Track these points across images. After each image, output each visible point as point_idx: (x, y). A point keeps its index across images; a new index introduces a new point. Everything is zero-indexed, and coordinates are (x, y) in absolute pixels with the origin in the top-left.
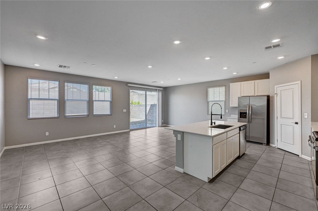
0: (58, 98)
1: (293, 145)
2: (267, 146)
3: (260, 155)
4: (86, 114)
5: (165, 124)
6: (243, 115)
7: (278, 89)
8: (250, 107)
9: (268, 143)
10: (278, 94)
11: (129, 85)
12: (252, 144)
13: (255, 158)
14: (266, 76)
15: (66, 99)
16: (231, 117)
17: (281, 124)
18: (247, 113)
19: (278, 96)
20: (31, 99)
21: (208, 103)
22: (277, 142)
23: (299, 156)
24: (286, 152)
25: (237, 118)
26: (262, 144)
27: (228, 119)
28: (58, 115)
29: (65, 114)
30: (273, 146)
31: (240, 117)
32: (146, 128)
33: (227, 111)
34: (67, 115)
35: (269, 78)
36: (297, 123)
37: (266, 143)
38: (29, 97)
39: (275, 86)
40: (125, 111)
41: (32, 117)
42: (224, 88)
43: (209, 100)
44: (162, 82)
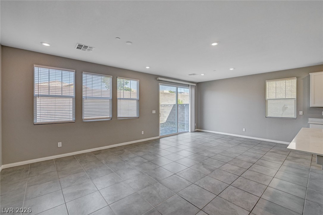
0: (73, 95)
4: (108, 116)
5: (198, 129)
11: (160, 79)
15: (84, 96)
20: (38, 96)
21: (266, 102)
28: (74, 119)
29: (83, 117)
32: (177, 134)
33: (301, 113)
34: (85, 118)
38: (35, 93)
40: (154, 112)
41: (40, 121)
42: (295, 80)
43: (267, 99)
44: (203, 75)
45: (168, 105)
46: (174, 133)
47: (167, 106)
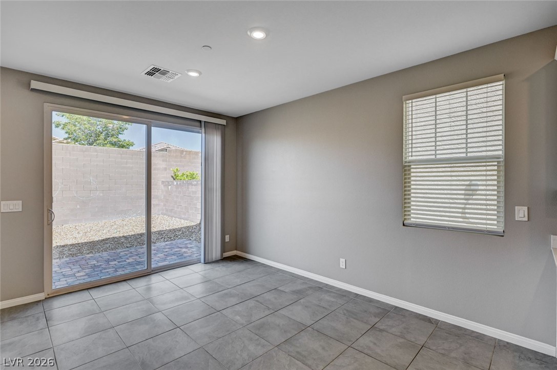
5: (236, 250)
11: (35, 84)
21: (404, 170)
32: (148, 273)
33: (521, 213)
42: (501, 87)
43: (407, 160)
44: (194, 74)
46: (139, 268)
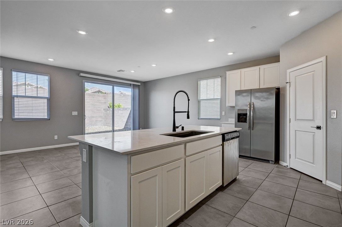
1: (313, 163)
2: (275, 165)
3: (260, 182)
6: (241, 117)
7: (291, 74)
8: (252, 106)
9: (277, 159)
10: (291, 83)
11: (82, 74)
12: (253, 161)
13: (250, 189)
14: (274, 58)
16: (228, 121)
17: (296, 131)
18: (247, 114)
19: (291, 85)
21: (199, 102)
22: (290, 158)
23: (321, 181)
24: (302, 174)
25: (234, 123)
26: (267, 161)
27: (222, 124)
30: (285, 164)
31: (239, 121)
33: (223, 113)
35: (279, 62)
36: (319, 128)
37: (274, 160)
39: (287, 70)
42: (220, 79)
43: (200, 99)
44: (133, 71)
45: (127, 108)
47: (125, 109)
